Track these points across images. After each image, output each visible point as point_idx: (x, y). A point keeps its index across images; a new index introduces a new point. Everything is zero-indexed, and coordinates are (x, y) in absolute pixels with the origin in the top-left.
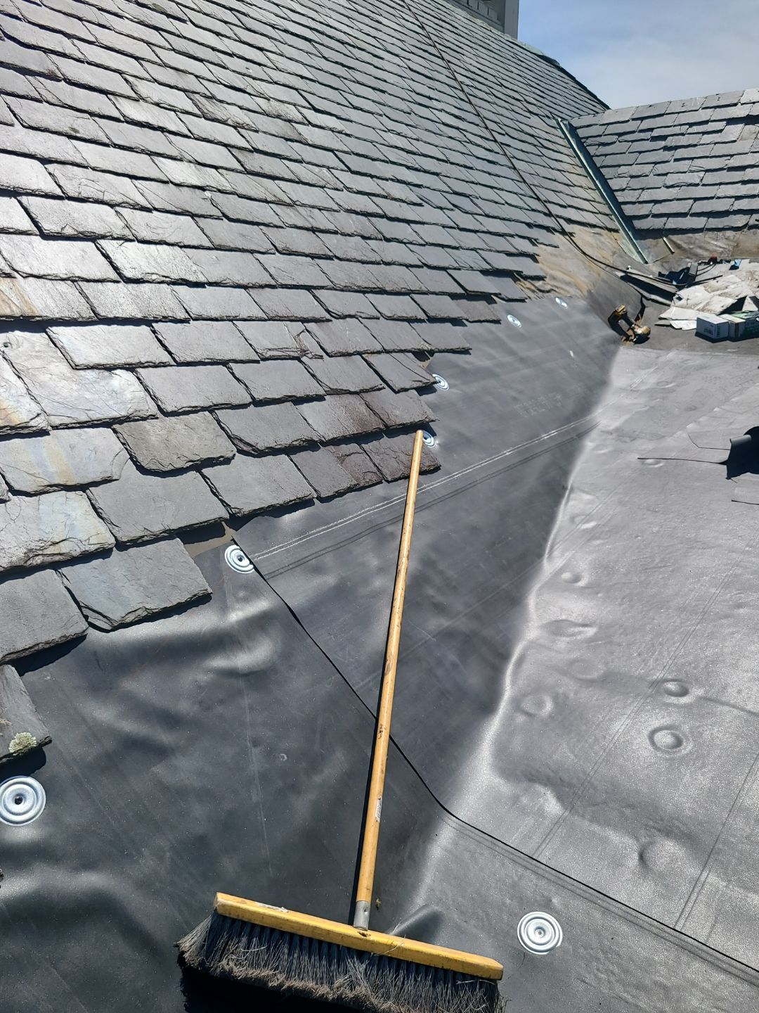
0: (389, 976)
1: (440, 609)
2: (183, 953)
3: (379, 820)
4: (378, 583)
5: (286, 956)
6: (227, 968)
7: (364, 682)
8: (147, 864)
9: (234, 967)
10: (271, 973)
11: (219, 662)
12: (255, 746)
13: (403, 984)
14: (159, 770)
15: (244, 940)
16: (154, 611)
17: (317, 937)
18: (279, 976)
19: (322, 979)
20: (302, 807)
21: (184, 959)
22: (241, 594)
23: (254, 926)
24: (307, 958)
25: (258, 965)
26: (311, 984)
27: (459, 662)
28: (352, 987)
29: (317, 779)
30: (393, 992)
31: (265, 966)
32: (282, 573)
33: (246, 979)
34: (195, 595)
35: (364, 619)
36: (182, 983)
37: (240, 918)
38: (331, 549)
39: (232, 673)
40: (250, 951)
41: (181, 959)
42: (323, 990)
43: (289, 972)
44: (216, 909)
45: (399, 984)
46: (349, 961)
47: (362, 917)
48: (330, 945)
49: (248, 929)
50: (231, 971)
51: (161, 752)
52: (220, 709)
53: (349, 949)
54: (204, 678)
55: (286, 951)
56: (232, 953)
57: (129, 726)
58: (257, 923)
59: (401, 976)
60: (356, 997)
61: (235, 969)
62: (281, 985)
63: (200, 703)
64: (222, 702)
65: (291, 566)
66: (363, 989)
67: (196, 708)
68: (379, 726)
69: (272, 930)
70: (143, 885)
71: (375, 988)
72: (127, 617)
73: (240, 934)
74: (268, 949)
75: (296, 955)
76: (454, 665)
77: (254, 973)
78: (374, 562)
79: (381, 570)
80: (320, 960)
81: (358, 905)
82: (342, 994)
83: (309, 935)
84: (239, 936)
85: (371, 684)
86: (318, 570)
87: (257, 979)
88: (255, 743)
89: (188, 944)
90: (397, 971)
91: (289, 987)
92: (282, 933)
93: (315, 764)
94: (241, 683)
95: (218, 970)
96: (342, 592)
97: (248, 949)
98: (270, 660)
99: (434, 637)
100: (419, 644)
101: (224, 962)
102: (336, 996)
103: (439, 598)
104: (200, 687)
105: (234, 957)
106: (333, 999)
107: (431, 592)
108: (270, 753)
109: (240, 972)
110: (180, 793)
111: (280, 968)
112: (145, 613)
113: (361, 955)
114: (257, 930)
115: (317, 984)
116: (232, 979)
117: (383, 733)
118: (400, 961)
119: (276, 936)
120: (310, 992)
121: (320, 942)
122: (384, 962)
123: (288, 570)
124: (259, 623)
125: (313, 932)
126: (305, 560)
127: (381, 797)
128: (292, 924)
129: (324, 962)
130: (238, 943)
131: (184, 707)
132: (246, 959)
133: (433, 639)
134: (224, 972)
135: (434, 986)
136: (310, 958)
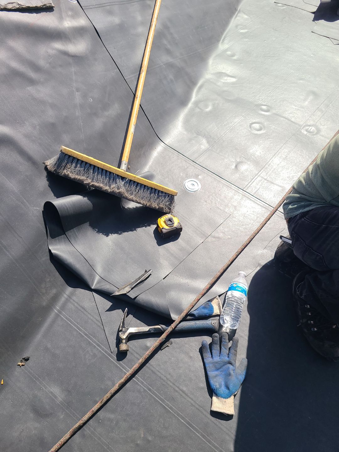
0: (133, 188)
1: (168, 52)
2: (47, 166)
3: (133, 133)
4: (141, 30)
5: (92, 174)
6: (66, 173)
7: (130, 77)
8: (28, 128)
9: (70, 173)
10: (85, 178)
11: (58, 45)
12: (77, 92)
13: (139, 191)
14: (30, 89)
15: (74, 165)
16: (23, 7)
17: (106, 169)
18: (89, 180)
19: (106, 184)
20: (99, 123)
21: (47, 168)
22: (70, 13)
23: (78, 160)
24: (100, 176)
25: (80, 175)
26: (101, 185)
27: (174, 80)
28: (118, 189)
29: (106, 113)
30: (134, 193)
31: (83, 175)
32: (91, 8)
33: (74, 179)
34: (45, 5)
35: (132, 46)
36: (46, 177)
37: (72, 156)
38: (118, 3)
39: (66, 53)
40: (76, 169)
41: (46, 168)
42: (107, 188)
43: (93, 179)
44: (61, 150)
45: (137, 191)
46: (118, 180)
47: (124, 167)
48: (110, 173)
49: (76, 161)
50: (68, 175)
51: (32, 82)
52: (59, 69)
53: (118, 175)
54: (51, 52)
55: (92, 172)
56: (69, 168)
57: (14, 64)
58: (80, 159)
59: (138, 188)
60: (119, 193)
61: (70, 174)
62: (89, 184)
63: (50, 63)
64: (61, 66)
65: (96, 6)
66: (123, 190)
67: (48, 65)
68: (136, 96)
69: (86, 163)
70: (27, 136)
71: (127, 191)
72: (8, 5)
73: (72, 162)
74: (84, 170)
75: (96, 174)
76: (172, 81)
77: (78, 177)
78: (139, 18)
79: (143, 23)
80: (106, 178)
81: (122, 162)
82: (114, 190)
83: (102, 167)
84: (72, 163)
85: (133, 78)
86: (110, 13)
87: (79, 180)
88: (78, 90)
89: (49, 163)
90: (137, 186)
91: (92, 185)
92: (91, 165)
93: (105, 107)
94: (70, 60)
95: (63, 174)
96: (122, 28)
97: (76, 168)
98: (85, 52)
99: (164, 65)
100: (157, 66)
101: (65, 171)
102: (111, 191)
103: (169, 47)
104: (49, 56)
105: (69, 170)
106: (110, 191)
107: (165, 42)
108: (85, 96)
109: (72, 176)
110: (42, 102)
111: (89, 177)
112: (18, 6)
113: (123, 178)
114: (80, 162)
115: (104, 185)
116: (69, 178)
117: (138, 99)
118: (138, 183)
119: (88, 165)
120: (101, 188)
121: (106, 171)
122: (131, 182)
123: (95, 8)
124: (80, 32)
125: (103, 167)
126: (104, 5)
127: (135, 124)
128: (95, 162)
129: (107, 179)
130: (71, 165)
131: (42, 63)
132: (75, 172)
133: (164, 66)
134: (65, 175)
135: (150, 194)
136: (102, 176)
